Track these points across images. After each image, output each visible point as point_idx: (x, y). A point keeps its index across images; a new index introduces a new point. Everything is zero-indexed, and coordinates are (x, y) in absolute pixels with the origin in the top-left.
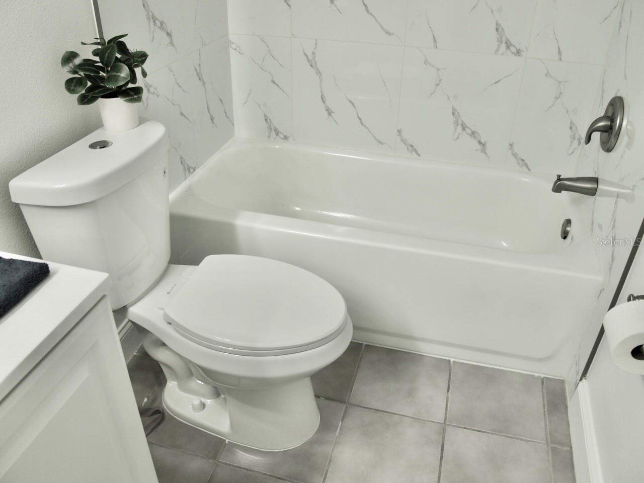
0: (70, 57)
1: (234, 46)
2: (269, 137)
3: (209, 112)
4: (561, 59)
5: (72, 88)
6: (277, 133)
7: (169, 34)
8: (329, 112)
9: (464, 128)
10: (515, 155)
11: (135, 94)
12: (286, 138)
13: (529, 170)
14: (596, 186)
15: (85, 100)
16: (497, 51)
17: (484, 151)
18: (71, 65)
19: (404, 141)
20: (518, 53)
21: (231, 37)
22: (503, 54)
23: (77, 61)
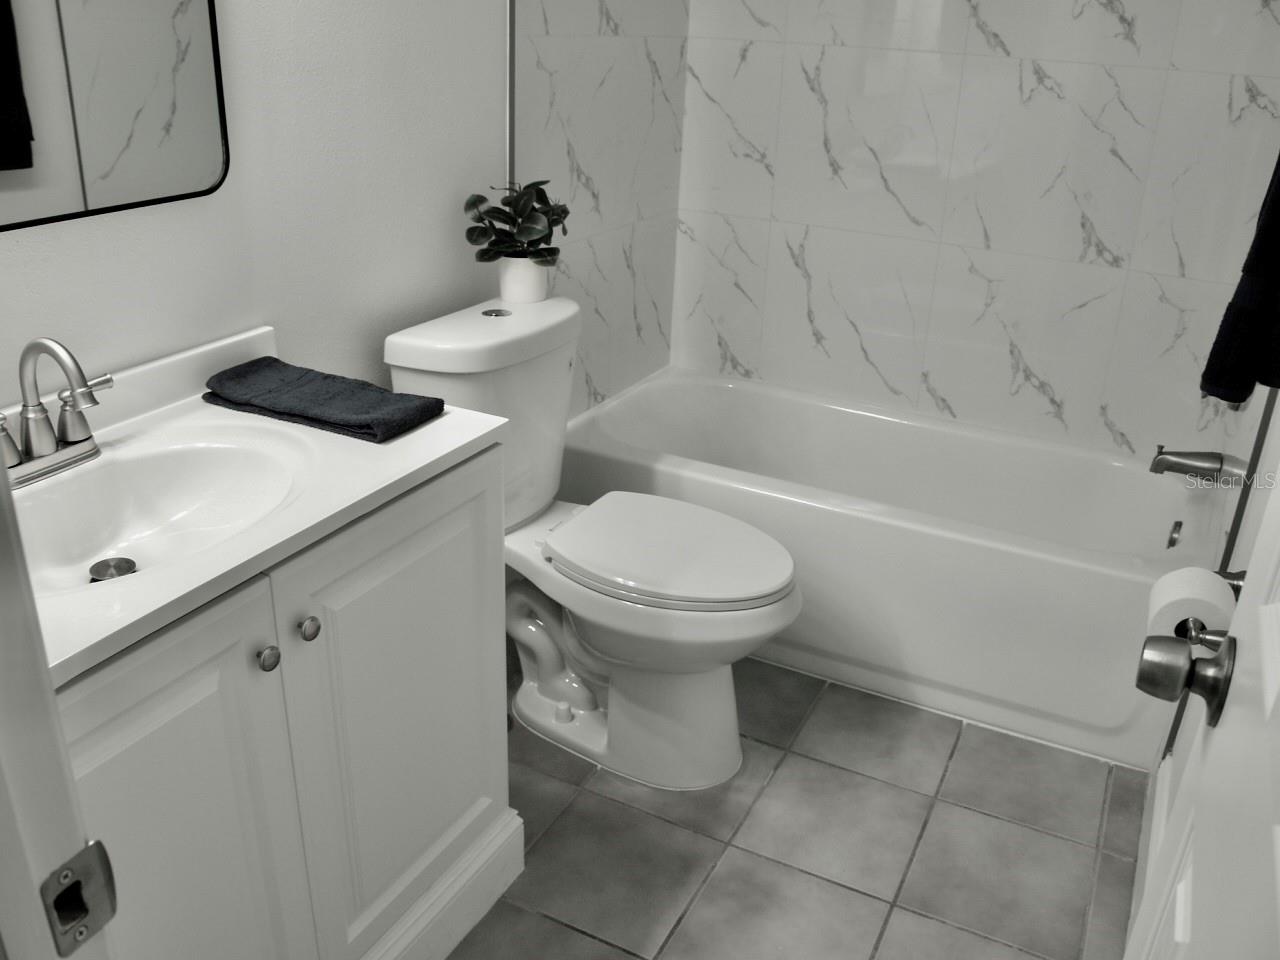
0: (476, 201)
1: (683, 227)
2: (722, 370)
3: (636, 318)
4: (1183, 275)
5: (474, 237)
6: (735, 365)
7: (595, 196)
8: (818, 337)
9: (1028, 376)
10: (1109, 425)
11: (549, 255)
12: (747, 374)
13: (1133, 452)
14: (1218, 466)
15: (485, 256)
16: (1082, 258)
17: (1059, 415)
18: (475, 211)
19: (931, 391)
20: (1116, 262)
21: (681, 215)
22: (1091, 262)
23: (483, 208)
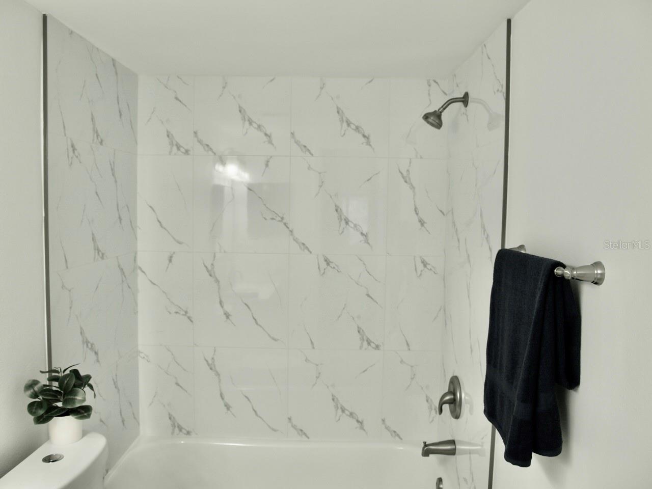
0: (32, 385)
1: (142, 355)
2: (173, 433)
3: (121, 415)
4: (409, 349)
5: (34, 410)
6: (180, 429)
7: (96, 353)
8: (228, 407)
9: (343, 410)
10: (387, 428)
11: (86, 412)
12: (188, 433)
13: (401, 439)
14: (454, 447)
15: (41, 420)
16: (361, 348)
17: (362, 428)
18: (32, 390)
19: (294, 427)
20: (377, 347)
21: (140, 348)
22: (366, 349)
23: (36, 388)
